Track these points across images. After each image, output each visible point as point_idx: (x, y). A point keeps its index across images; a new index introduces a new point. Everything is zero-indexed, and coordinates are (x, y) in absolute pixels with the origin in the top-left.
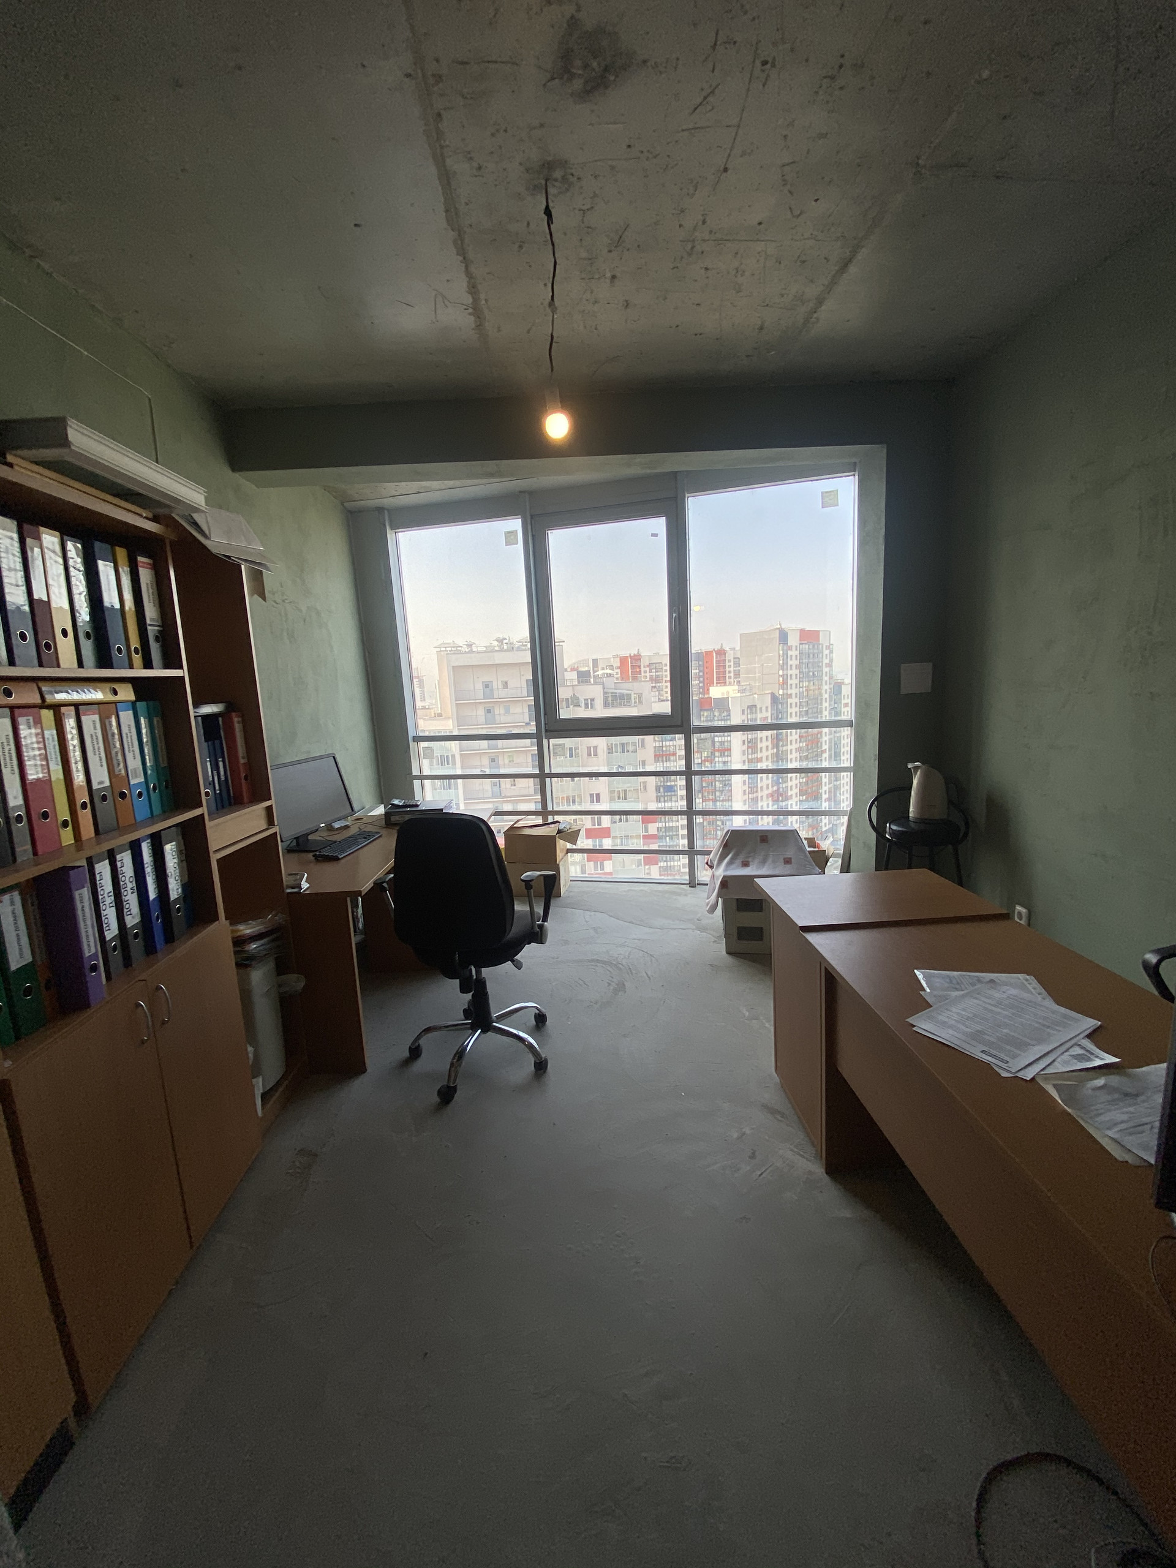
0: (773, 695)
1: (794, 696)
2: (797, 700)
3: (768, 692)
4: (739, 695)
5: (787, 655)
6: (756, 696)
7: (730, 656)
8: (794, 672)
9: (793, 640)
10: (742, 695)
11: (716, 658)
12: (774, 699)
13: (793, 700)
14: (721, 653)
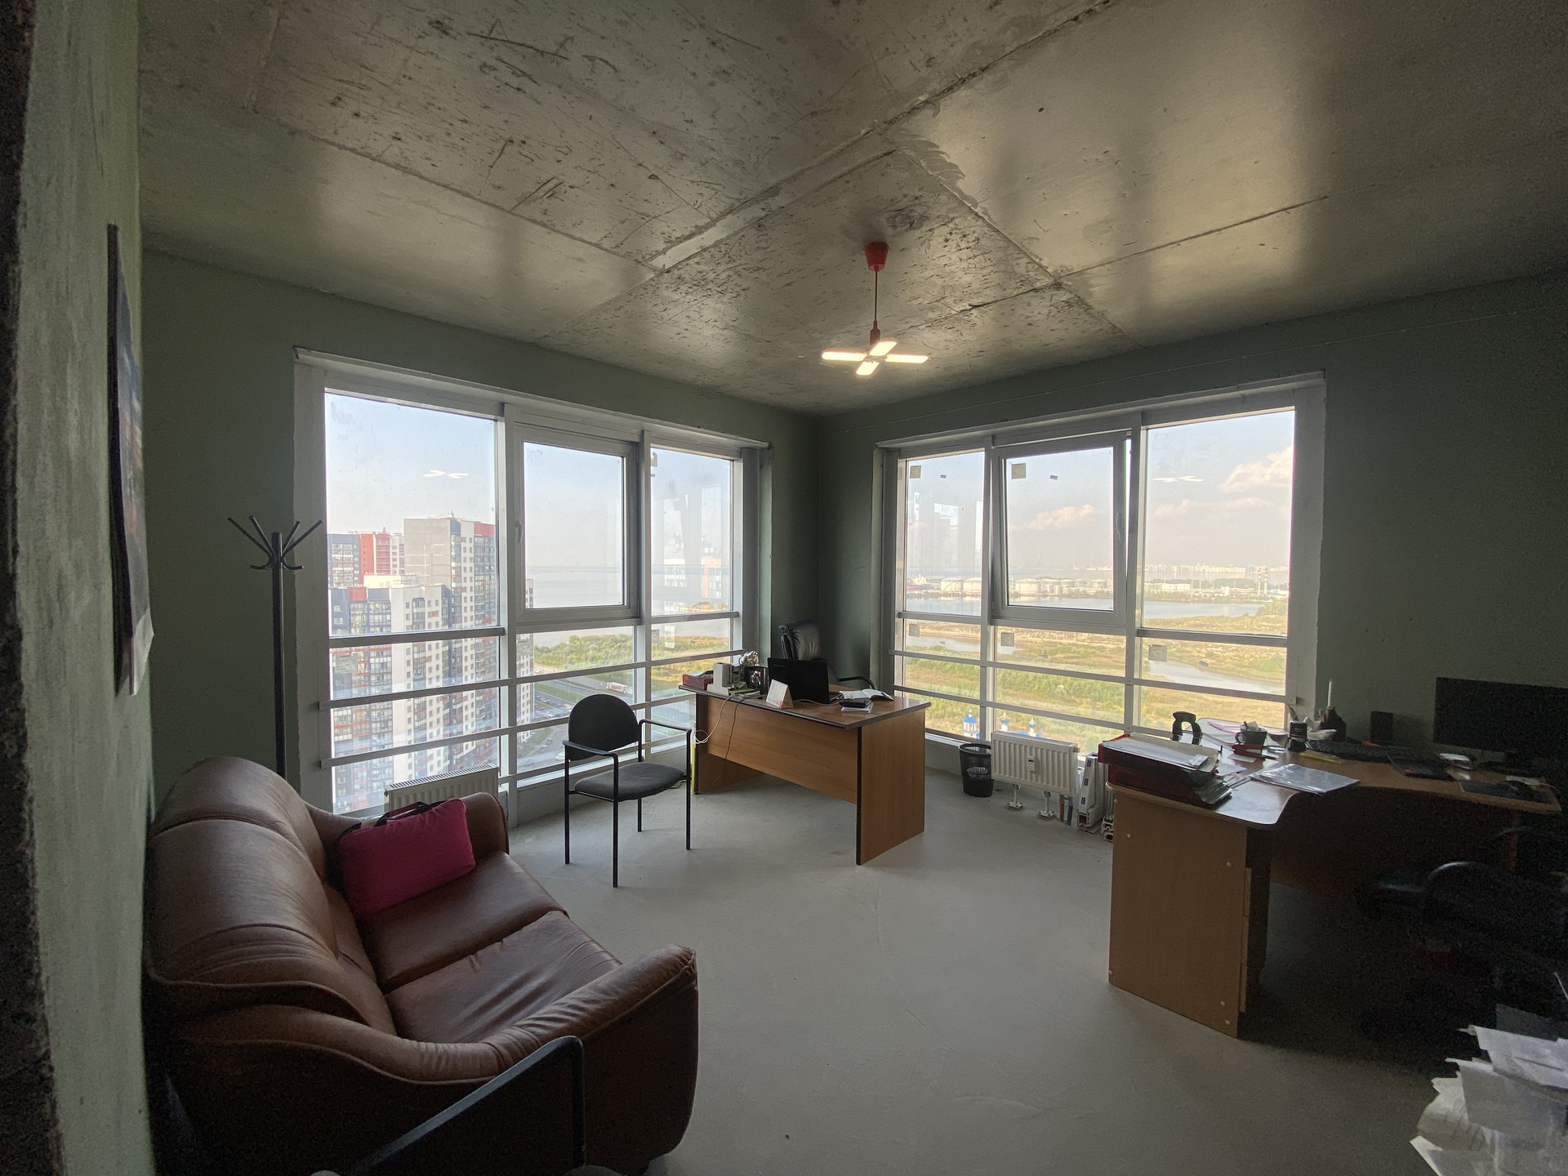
0: (444, 588)
1: (468, 589)
2: (473, 594)
3: (438, 584)
4: (402, 586)
5: (460, 547)
6: (423, 588)
7: (395, 542)
8: (469, 565)
9: (467, 532)
10: (406, 586)
11: (377, 542)
12: (446, 593)
13: (468, 594)
14: (384, 537)
